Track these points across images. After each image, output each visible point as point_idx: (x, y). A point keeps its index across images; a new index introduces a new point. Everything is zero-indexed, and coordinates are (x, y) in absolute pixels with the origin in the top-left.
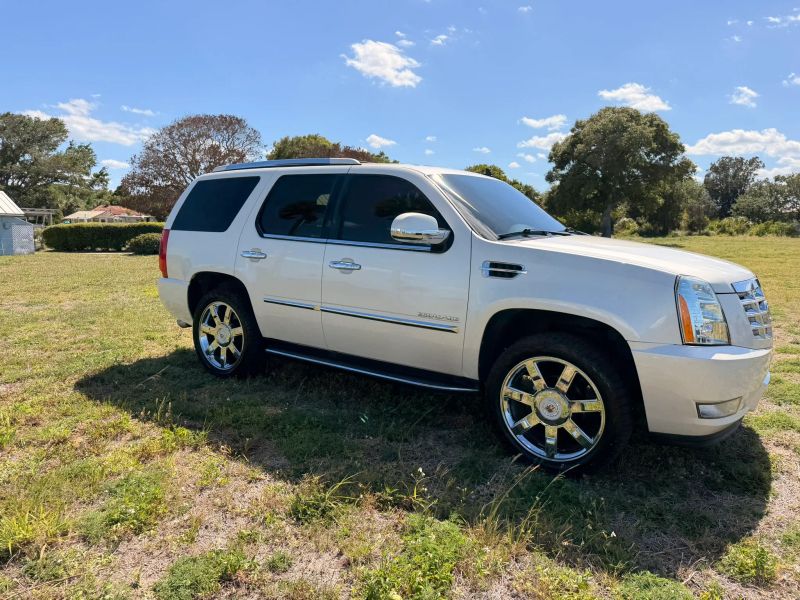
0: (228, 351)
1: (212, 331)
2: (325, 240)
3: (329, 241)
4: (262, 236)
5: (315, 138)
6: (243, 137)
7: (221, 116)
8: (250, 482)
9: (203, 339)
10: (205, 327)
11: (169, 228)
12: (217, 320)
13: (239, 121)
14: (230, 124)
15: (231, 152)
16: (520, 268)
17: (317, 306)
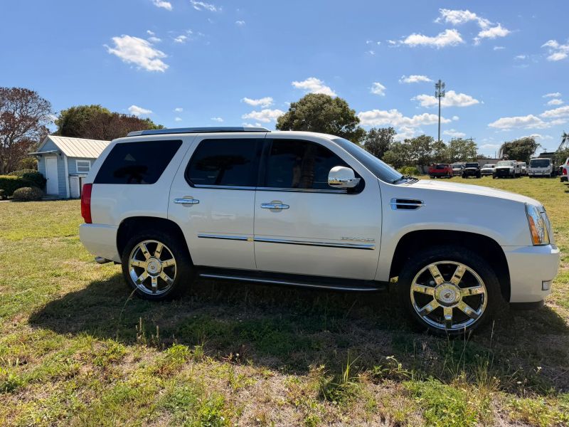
0: (159, 279)
1: (142, 264)
2: (254, 188)
3: (258, 188)
4: (192, 186)
5: (98, 108)
6: (35, 106)
7: (14, 89)
8: (266, 379)
9: (132, 272)
10: (134, 262)
11: (92, 181)
12: (147, 255)
13: (31, 93)
14: (24, 95)
15: (24, 118)
16: (419, 202)
17: (250, 238)
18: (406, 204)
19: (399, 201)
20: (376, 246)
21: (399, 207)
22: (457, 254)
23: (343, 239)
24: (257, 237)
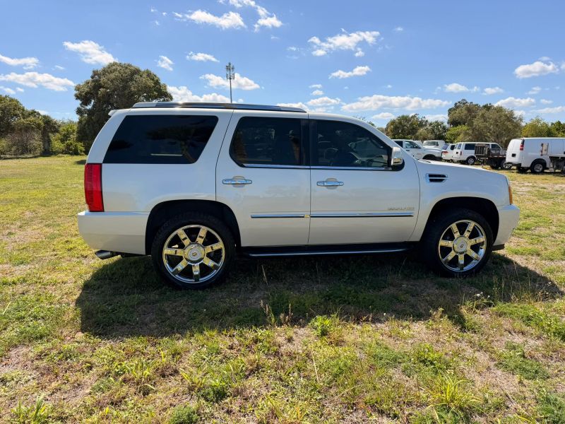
0: (202, 265)
1: (180, 253)
2: (308, 167)
4: (241, 165)
12: (187, 242)
16: (444, 176)
17: (307, 215)
18: (436, 178)
19: (430, 176)
20: (415, 213)
21: (431, 180)
22: (470, 214)
23: (391, 209)
24: (314, 214)
